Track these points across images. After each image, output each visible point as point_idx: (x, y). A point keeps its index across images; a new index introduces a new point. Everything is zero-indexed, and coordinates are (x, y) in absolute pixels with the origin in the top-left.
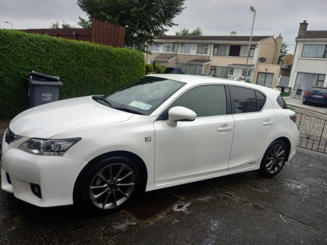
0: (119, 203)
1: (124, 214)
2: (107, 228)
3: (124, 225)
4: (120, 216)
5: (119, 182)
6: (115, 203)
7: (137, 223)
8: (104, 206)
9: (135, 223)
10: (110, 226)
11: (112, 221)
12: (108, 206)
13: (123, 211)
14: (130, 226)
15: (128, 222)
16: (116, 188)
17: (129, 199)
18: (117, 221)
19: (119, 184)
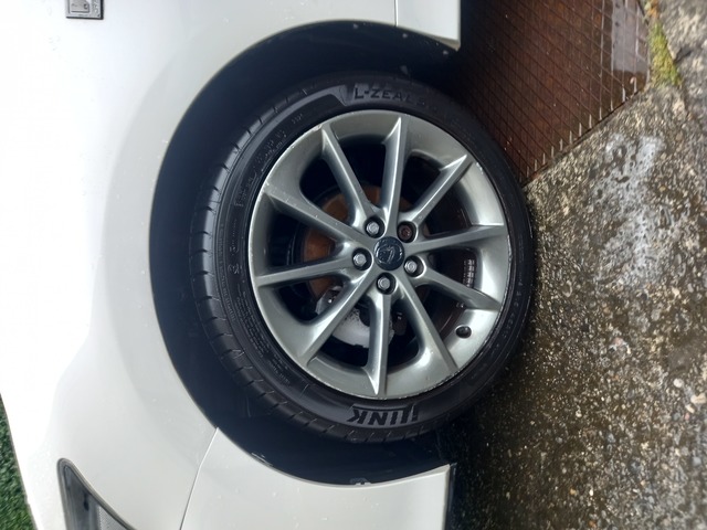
0: (488, 214)
1: (557, 187)
2: (622, 322)
3: (641, 225)
4: (561, 218)
5: (374, 219)
6: (489, 237)
7: (649, 130)
8: (488, 303)
9: (650, 147)
10: (615, 301)
11: (589, 275)
12: (492, 281)
13: (537, 188)
14: (660, 185)
15: (628, 187)
16: (405, 230)
17: (478, 152)
18: (597, 248)
19: (387, 212)
